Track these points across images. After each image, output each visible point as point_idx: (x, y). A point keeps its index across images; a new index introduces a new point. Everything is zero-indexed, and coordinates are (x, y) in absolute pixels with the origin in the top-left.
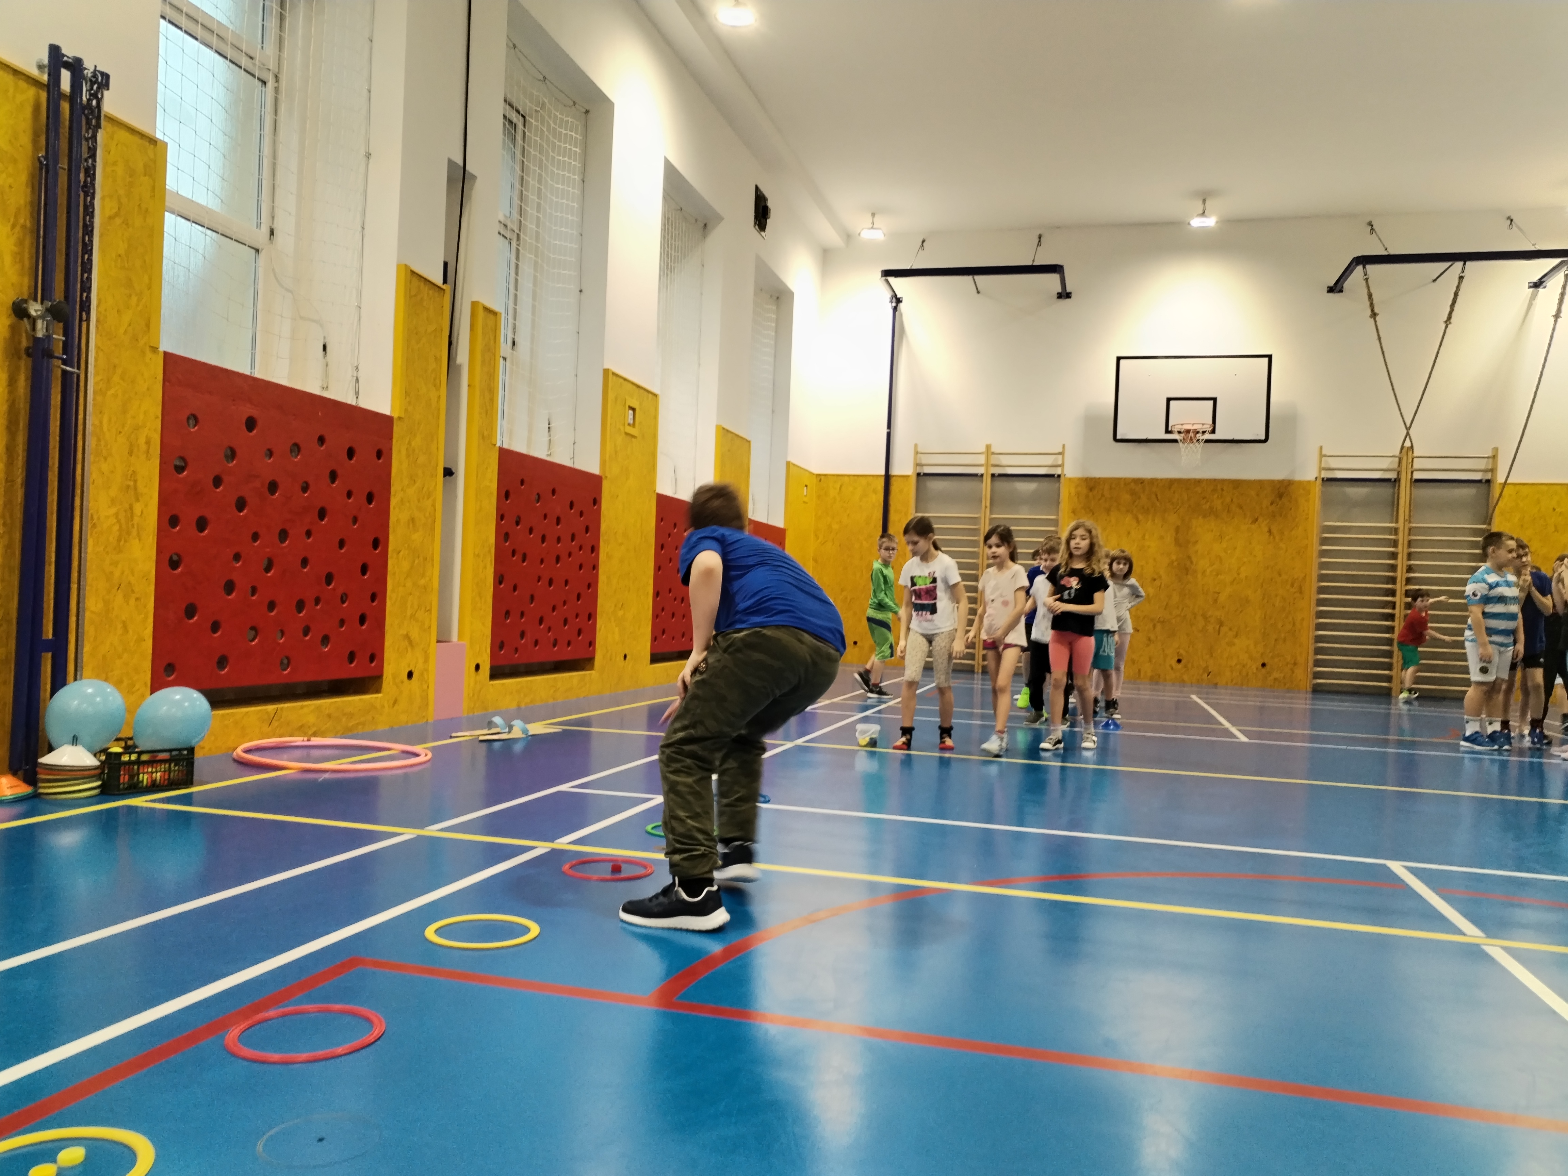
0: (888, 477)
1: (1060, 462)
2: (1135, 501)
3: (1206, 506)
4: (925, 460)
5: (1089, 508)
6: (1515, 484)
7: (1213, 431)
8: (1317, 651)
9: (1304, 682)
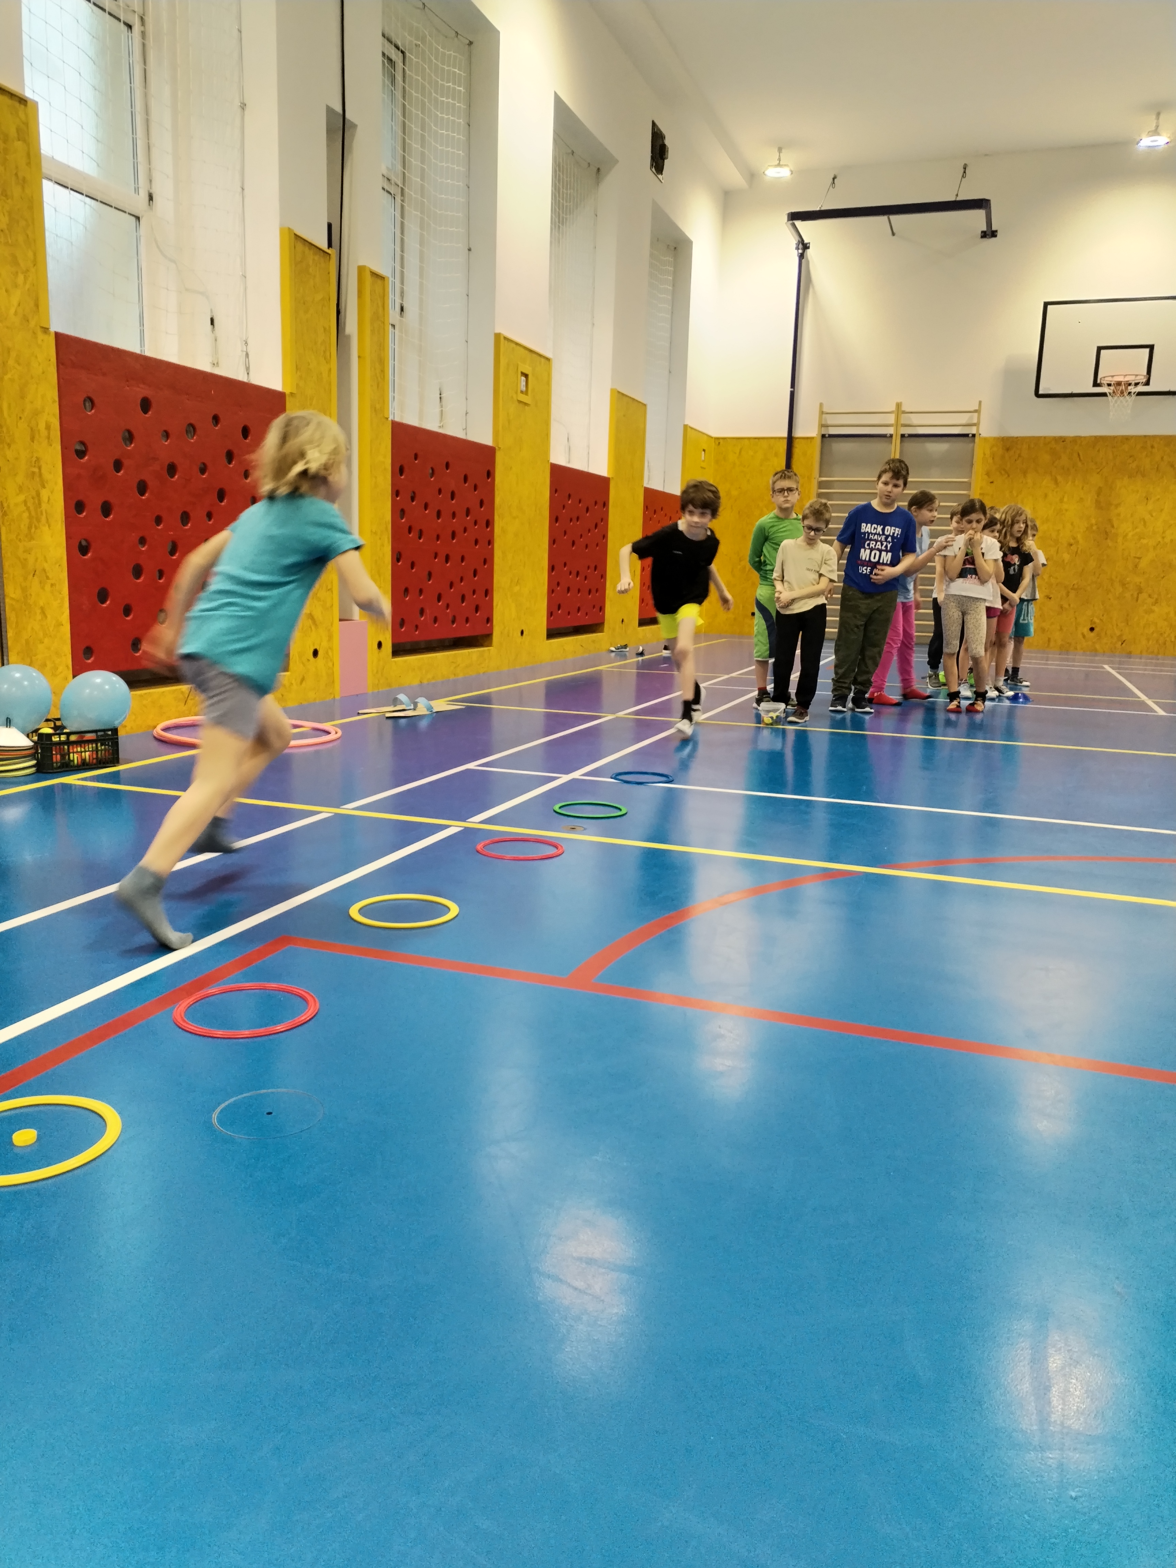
0: (790, 439)
1: (975, 421)
2: (1054, 462)
3: (1134, 465)
4: (830, 420)
5: (1004, 470)
7: (1147, 383)
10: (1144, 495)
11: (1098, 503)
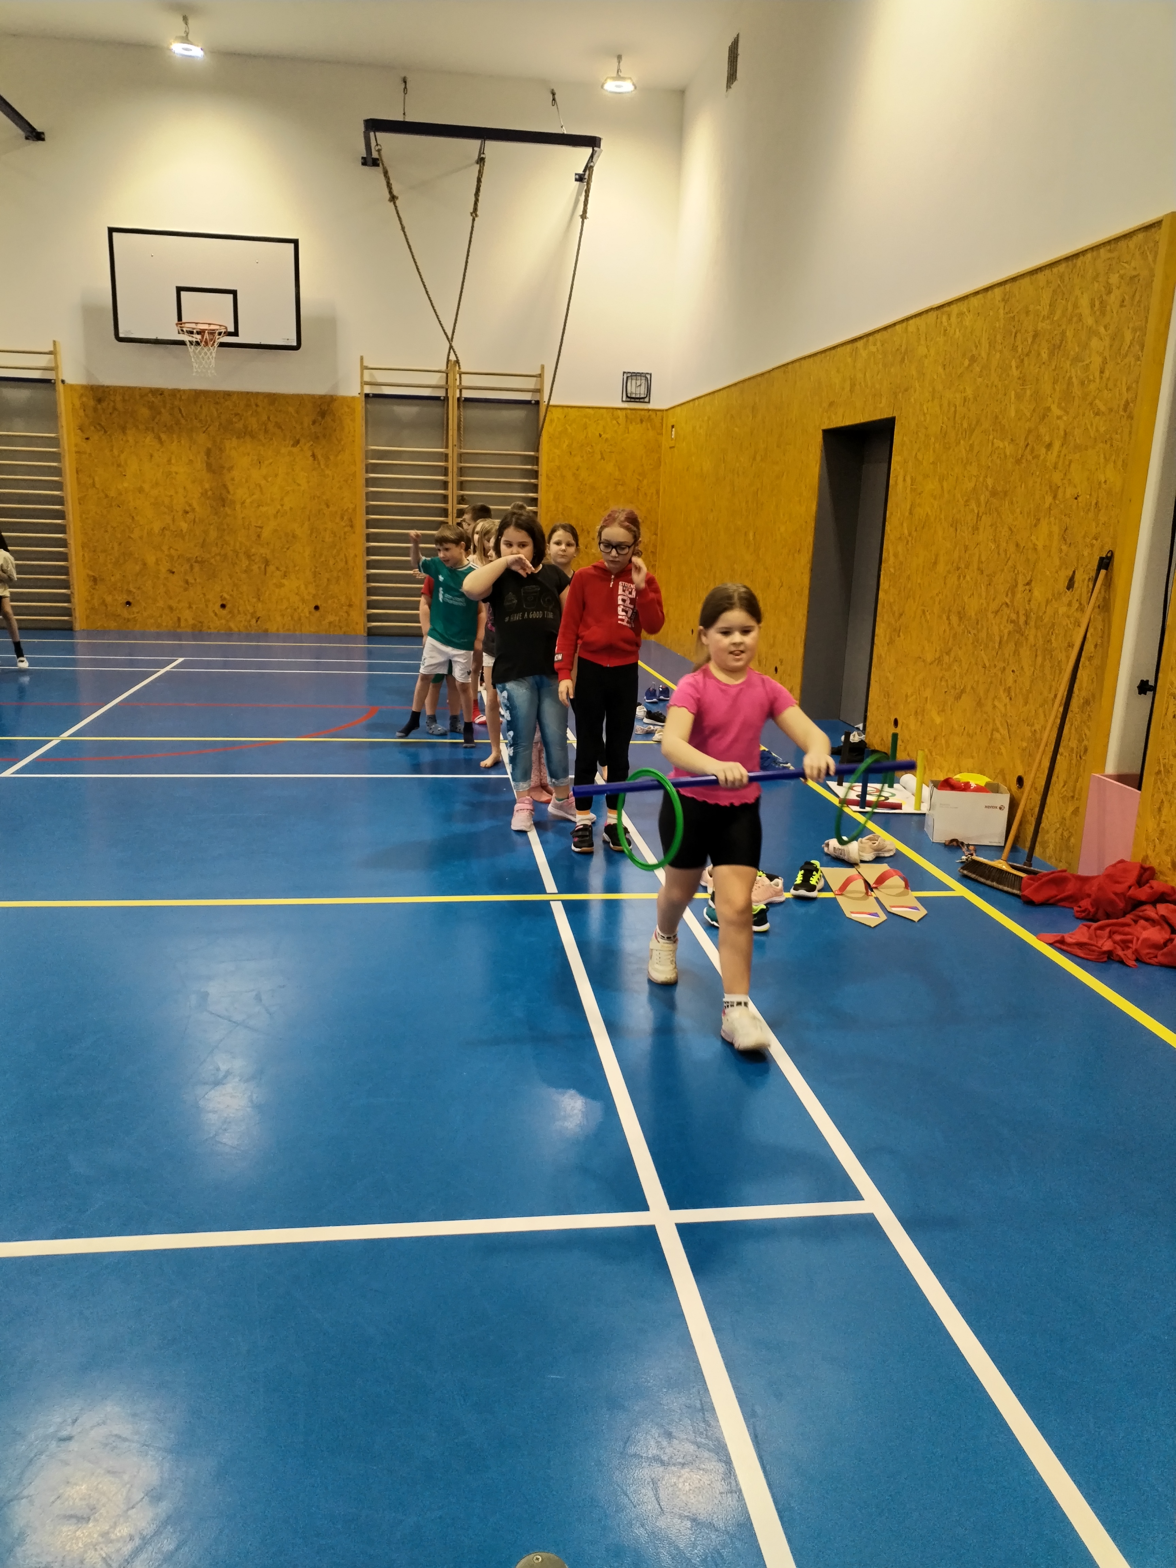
1: (53, 364)
2: (155, 417)
3: (239, 425)
5: (99, 424)
6: (563, 407)
7: (235, 333)
8: (370, 592)
9: (360, 626)
10: (256, 458)
11: (209, 466)
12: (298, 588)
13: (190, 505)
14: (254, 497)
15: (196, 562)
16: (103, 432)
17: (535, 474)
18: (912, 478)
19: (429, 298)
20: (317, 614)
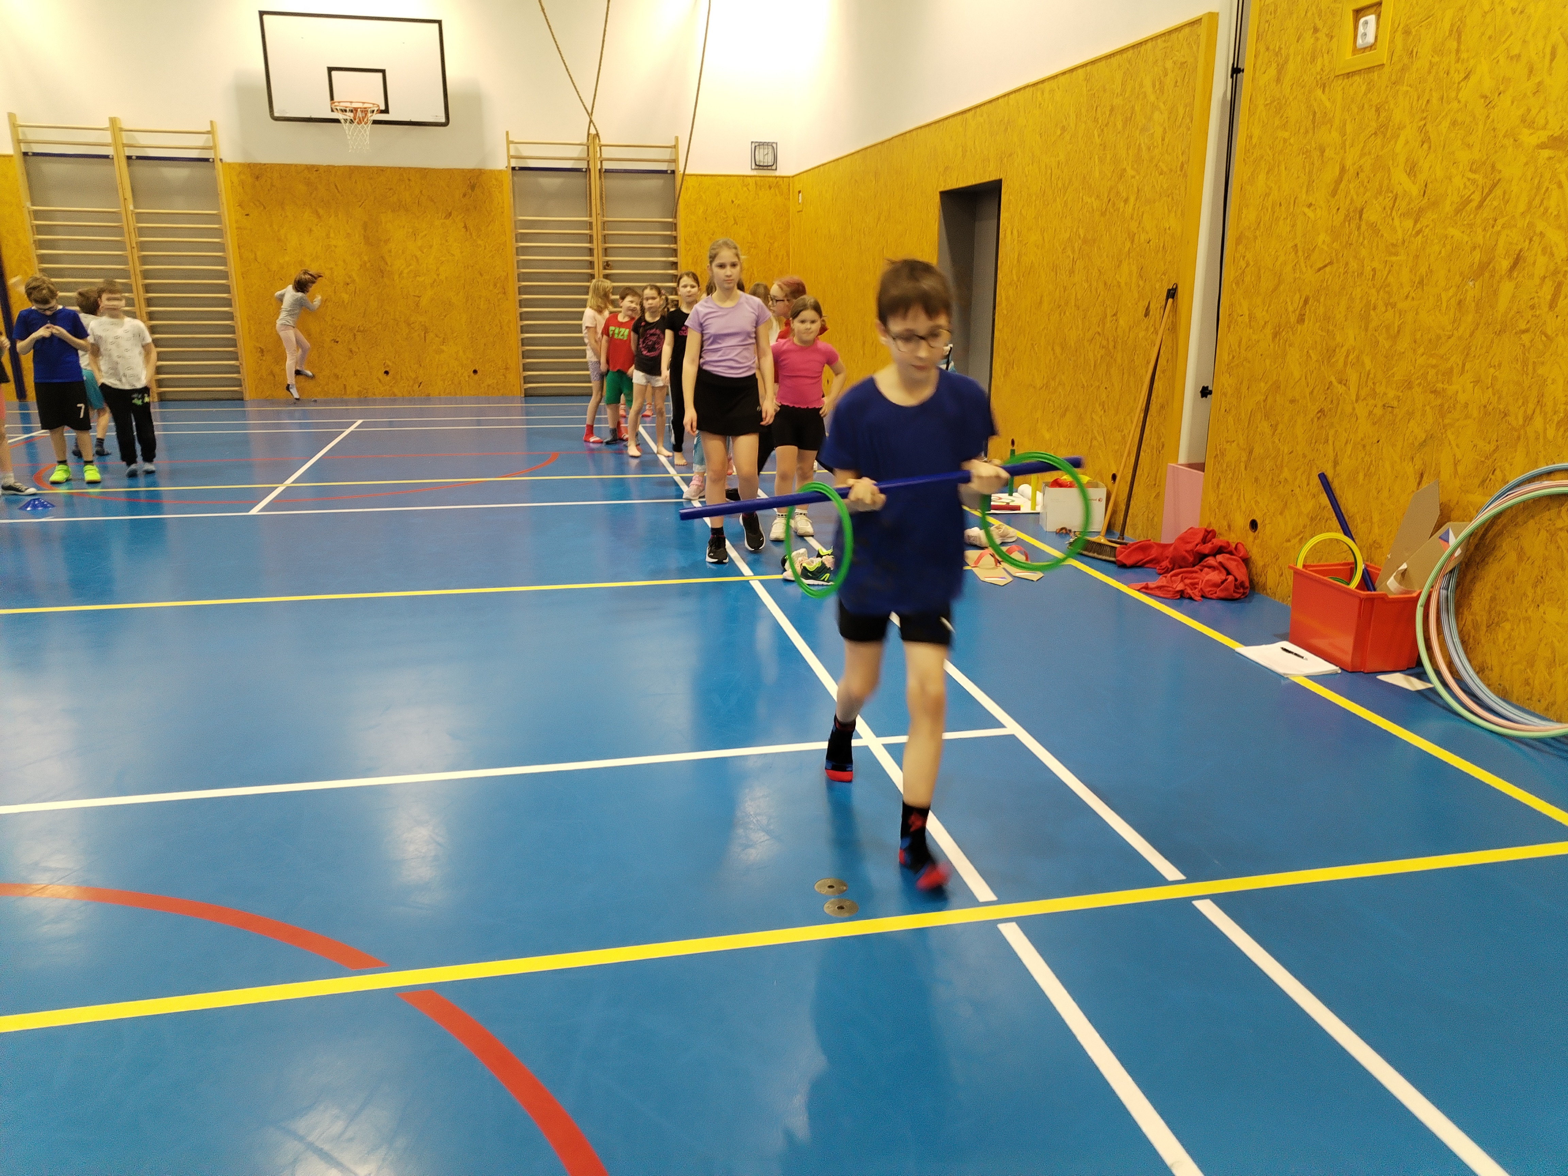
1: (211, 144)
2: (311, 194)
3: (395, 199)
4: (32, 135)
5: (259, 201)
6: (697, 175)
7: (386, 111)
8: (525, 355)
9: (517, 387)
10: (411, 230)
11: (366, 239)
12: (457, 353)
13: (350, 277)
14: (412, 267)
15: (358, 331)
16: (262, 208)
17: (674, 240)
18: (1018, 231)
19: (570, 75)
20: (476, 377)
